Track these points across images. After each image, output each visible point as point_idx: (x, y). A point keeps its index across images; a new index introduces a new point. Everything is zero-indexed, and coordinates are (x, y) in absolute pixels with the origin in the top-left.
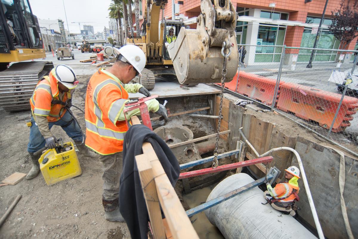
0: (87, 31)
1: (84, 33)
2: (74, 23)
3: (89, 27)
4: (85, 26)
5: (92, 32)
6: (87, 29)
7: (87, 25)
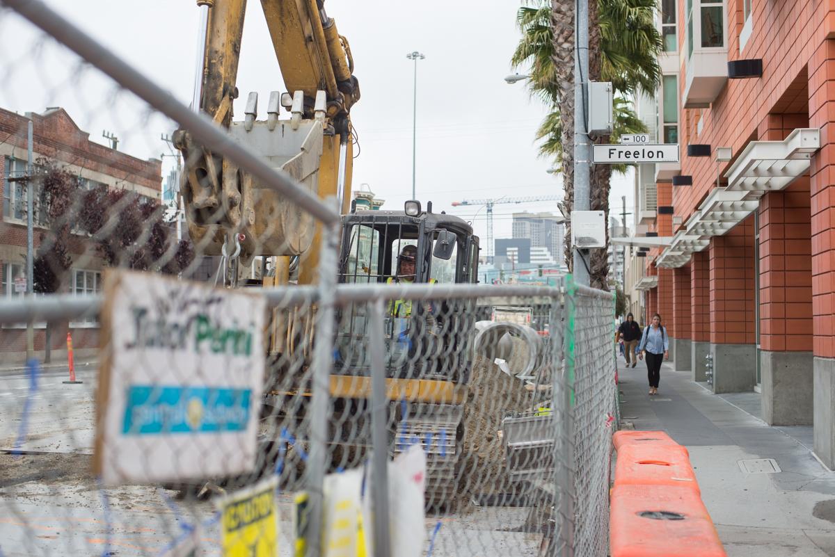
0: (528, 241)
1: (512, 252)
2: (465, 203)
3: (540, 221)
4: (519, 219)
5: (549, 250)
6: (528, 231)
7: (530, 211)
